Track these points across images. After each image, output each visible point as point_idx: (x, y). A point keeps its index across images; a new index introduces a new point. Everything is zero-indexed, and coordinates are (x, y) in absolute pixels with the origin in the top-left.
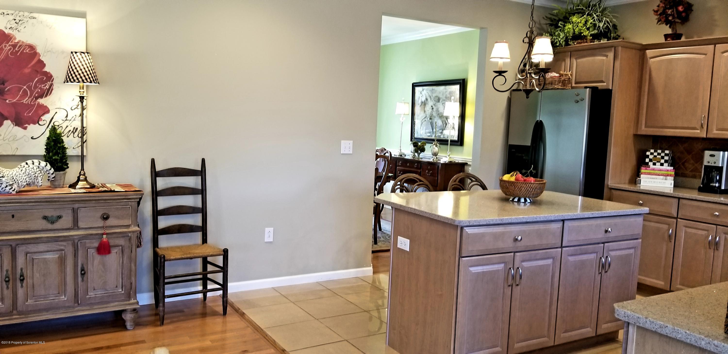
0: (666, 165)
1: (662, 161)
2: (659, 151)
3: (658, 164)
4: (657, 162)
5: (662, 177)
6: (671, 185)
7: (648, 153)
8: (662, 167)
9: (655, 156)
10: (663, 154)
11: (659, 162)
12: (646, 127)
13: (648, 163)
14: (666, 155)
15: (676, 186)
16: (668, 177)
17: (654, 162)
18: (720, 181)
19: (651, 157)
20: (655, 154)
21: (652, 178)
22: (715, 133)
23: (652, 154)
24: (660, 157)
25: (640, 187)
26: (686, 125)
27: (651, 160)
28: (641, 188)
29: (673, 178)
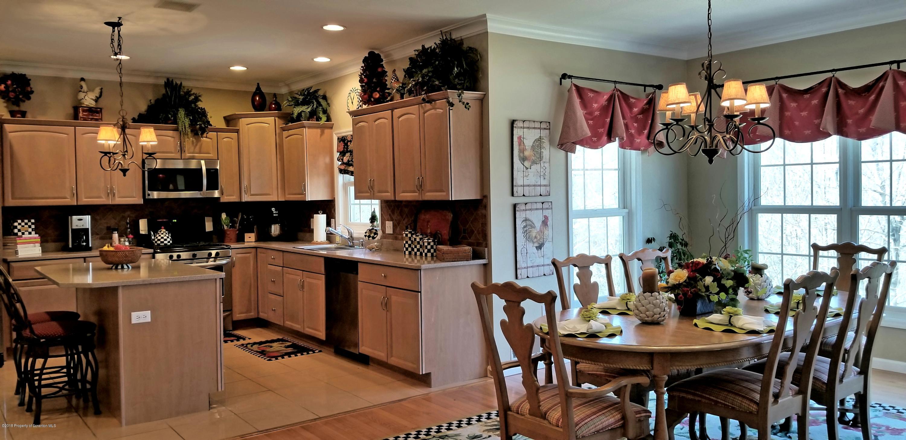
0: (33, 233)
1: (30, 230)
2: (26, 221)
3: (27, 233)
4: (26, 231)
5: (32, 245)
6: (40, 251)
7: (16, 224)
8: (30, 236)
9: (23, 226)
10: (30, 224)
11: (27, 231)
12: (13, 198)
13: (17, 234)
14: (32, 224)
15: (43, 252)
16: (36, 244)
17: (22, 231)
18: (87, 241)
19: (19, 227)
20: (23, 224)
21: (26, 247)
22: (85, 201)
23: (20, 224)
24: (27, 226)
25: (18, 257)
26: (56, 196)
27: (19, 231)
28: (20, 257)
29: (39, 245)
